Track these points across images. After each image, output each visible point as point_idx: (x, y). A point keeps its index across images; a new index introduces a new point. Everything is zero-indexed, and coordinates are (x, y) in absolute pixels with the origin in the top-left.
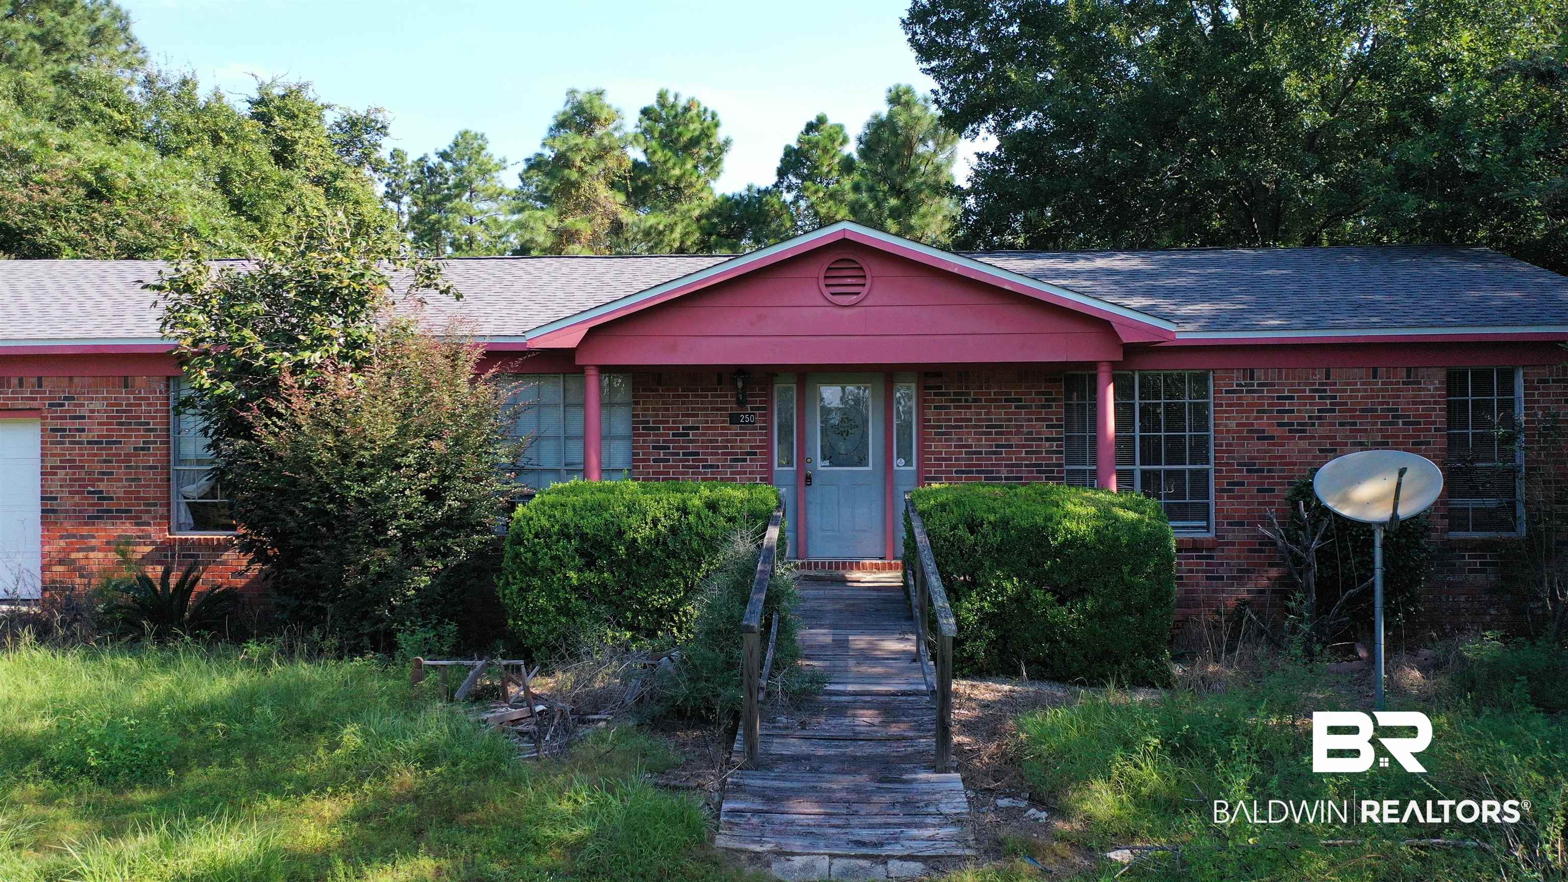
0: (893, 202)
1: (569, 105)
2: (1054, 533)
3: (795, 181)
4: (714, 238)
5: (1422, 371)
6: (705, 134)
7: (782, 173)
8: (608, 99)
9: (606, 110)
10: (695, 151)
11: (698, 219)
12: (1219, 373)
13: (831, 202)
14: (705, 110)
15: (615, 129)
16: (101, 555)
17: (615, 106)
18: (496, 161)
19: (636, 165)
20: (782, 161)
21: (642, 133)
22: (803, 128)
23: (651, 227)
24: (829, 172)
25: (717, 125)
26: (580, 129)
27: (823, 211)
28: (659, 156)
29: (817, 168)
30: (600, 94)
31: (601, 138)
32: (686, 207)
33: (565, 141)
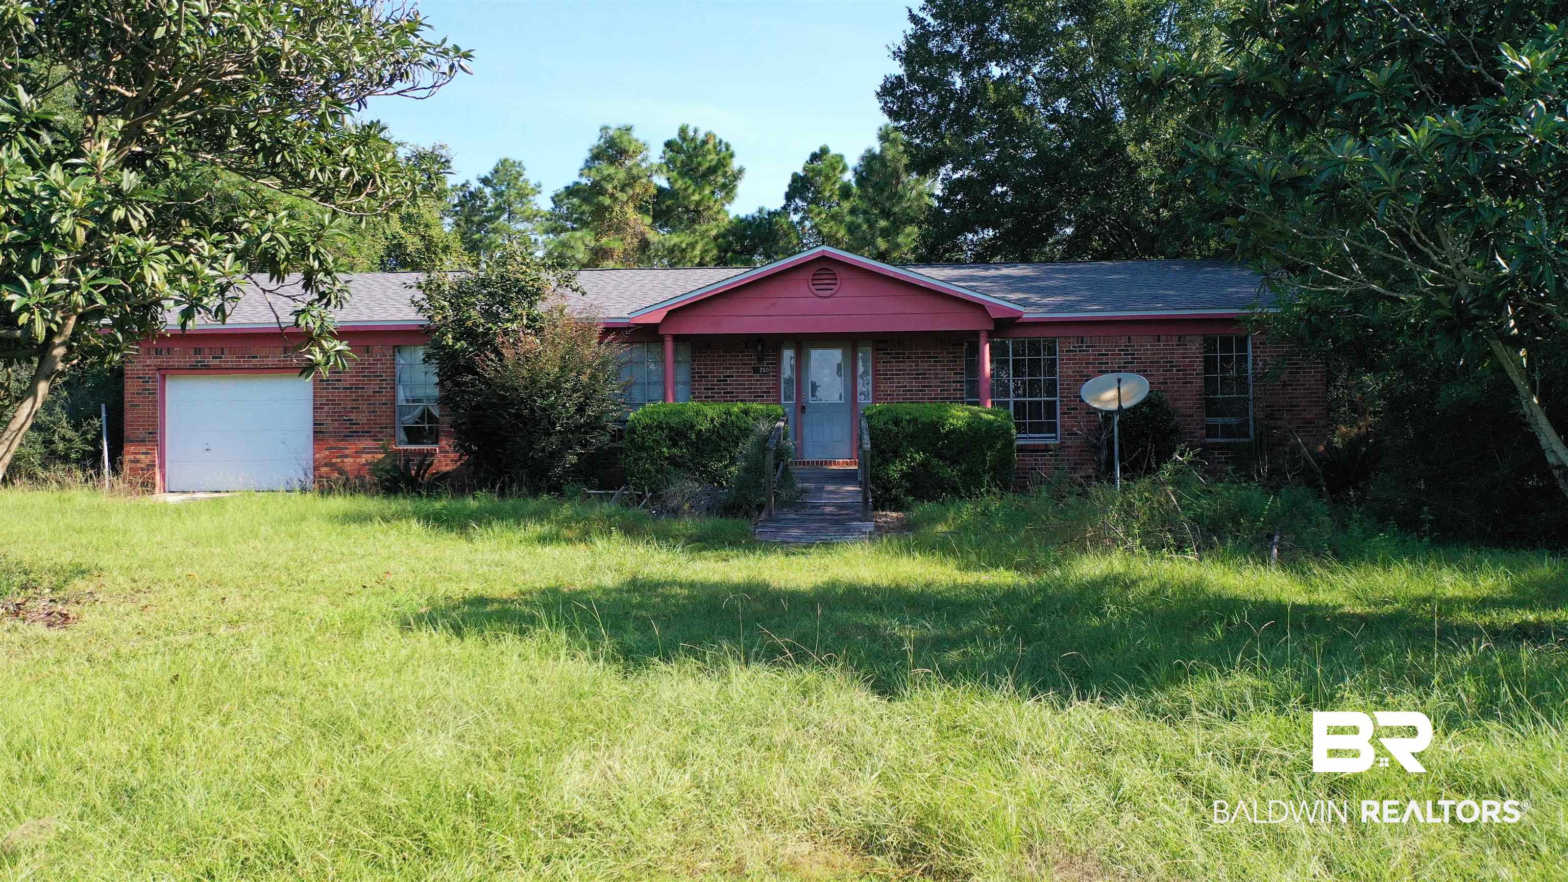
0: (883, 223)
1: (603, 140)
2: (943, 426)
3: (800, 203)
4: (729, 254)
5: (1188, 338)
6: (721, 164)
7: (789, 197)
8: (635, 134)
9: (634, 143)
10: (712, 178)
11: (716, 238)
12: (1063, 340)
13: (832, 223)
14: (720, 142)
15: (643, 160)
16: (352, 460)
17: (641, 141)
18: (532, 186)
19: (660, 190)
20: (790, 186)
21: (666, 163)
22: (808, 158)
23: (675, 245)
24: (831, 196)
25: (732, 156)
26: (612, 161)
27: (825, 230)
28: (679, 184)
29: (820, 193)
30: (629, 129)
31: (630, 169)
32: (704, 227)
33: (598, 171)
